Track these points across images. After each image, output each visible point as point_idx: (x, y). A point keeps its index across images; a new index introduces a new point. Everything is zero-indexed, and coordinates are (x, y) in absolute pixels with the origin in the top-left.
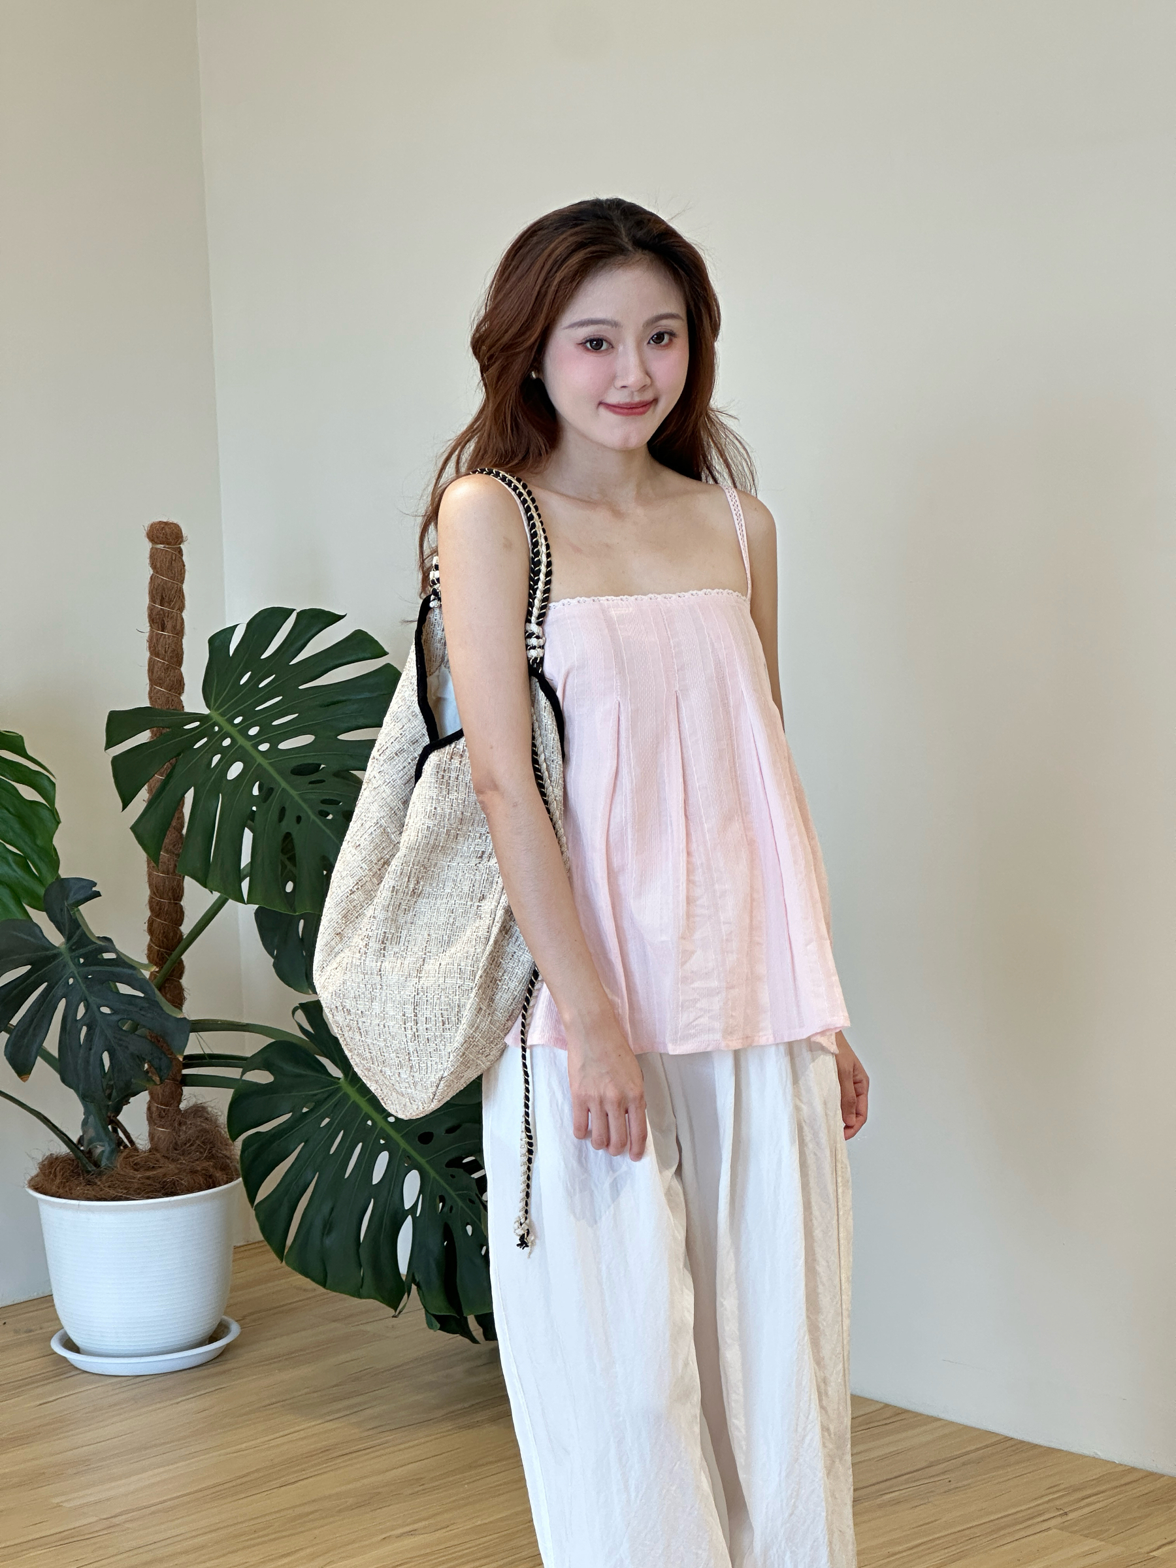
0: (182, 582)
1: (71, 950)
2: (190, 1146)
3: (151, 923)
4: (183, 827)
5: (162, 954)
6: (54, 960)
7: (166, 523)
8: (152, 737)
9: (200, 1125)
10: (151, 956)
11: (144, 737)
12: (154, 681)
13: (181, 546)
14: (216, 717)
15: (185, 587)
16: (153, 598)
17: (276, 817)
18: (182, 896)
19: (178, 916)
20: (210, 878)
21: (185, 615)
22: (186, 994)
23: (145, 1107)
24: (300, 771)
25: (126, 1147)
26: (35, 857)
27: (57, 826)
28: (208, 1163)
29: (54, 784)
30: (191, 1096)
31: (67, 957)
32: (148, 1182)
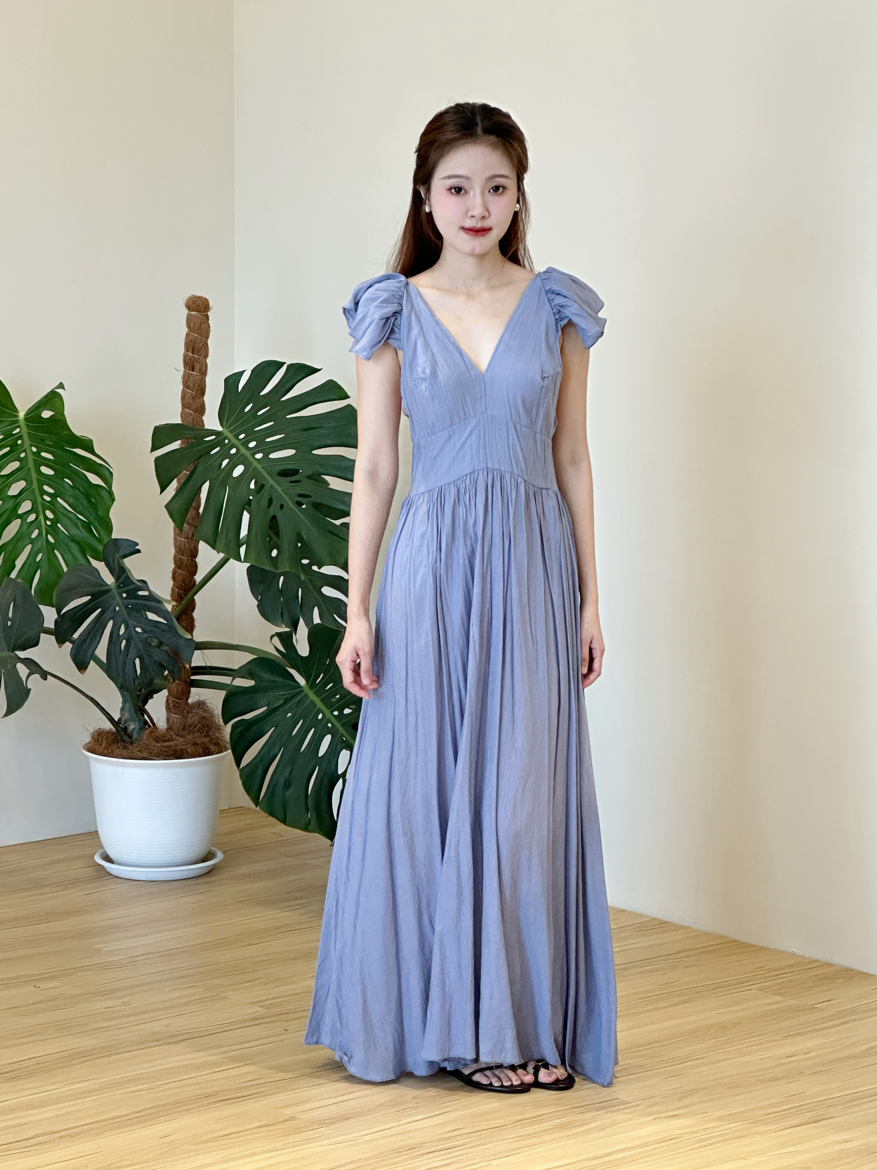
0: (207, 337)
1: (119, 587)
2: (194, 728)
3: (174, 573)
4: (199, 507)
5: (181, 594)
6: (106, 594)
7: (199, 298)
8: (181, 444)
9: (202, 714)
10: (173, 596)
11: (176, 445)
12: (185, 405)
13: (208, 313)
14: (227, 433)
15: (210, 342)
16: (187, 349)
17: (266, 505)
18: (197, 555)
19: (193, 569)
20: (218, 543)
21: (208, 361)
22: (196, 623)
23: (165, 700)
24: (284, 473)
25: (149, 726)
26: (96, 524)
27: (113, 503)
28: (205, 739)
29: (111, 474)
30: (196, 694)
31: (115, 592)
32: (165, 749)
